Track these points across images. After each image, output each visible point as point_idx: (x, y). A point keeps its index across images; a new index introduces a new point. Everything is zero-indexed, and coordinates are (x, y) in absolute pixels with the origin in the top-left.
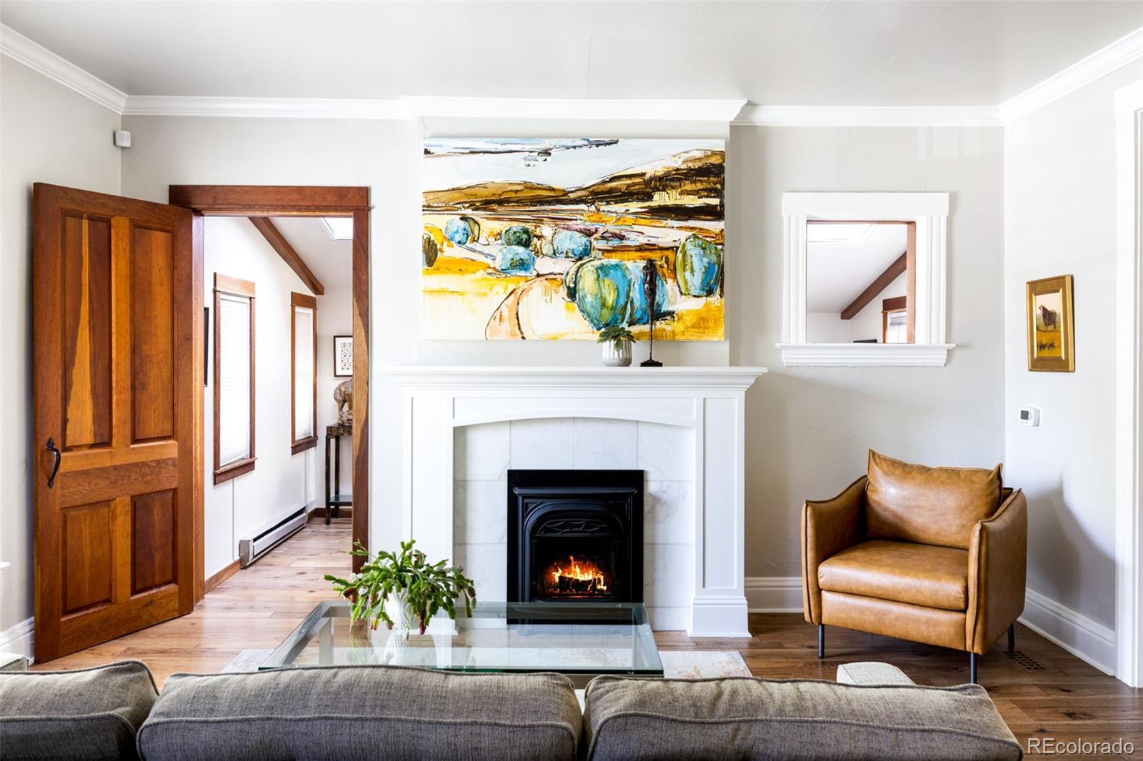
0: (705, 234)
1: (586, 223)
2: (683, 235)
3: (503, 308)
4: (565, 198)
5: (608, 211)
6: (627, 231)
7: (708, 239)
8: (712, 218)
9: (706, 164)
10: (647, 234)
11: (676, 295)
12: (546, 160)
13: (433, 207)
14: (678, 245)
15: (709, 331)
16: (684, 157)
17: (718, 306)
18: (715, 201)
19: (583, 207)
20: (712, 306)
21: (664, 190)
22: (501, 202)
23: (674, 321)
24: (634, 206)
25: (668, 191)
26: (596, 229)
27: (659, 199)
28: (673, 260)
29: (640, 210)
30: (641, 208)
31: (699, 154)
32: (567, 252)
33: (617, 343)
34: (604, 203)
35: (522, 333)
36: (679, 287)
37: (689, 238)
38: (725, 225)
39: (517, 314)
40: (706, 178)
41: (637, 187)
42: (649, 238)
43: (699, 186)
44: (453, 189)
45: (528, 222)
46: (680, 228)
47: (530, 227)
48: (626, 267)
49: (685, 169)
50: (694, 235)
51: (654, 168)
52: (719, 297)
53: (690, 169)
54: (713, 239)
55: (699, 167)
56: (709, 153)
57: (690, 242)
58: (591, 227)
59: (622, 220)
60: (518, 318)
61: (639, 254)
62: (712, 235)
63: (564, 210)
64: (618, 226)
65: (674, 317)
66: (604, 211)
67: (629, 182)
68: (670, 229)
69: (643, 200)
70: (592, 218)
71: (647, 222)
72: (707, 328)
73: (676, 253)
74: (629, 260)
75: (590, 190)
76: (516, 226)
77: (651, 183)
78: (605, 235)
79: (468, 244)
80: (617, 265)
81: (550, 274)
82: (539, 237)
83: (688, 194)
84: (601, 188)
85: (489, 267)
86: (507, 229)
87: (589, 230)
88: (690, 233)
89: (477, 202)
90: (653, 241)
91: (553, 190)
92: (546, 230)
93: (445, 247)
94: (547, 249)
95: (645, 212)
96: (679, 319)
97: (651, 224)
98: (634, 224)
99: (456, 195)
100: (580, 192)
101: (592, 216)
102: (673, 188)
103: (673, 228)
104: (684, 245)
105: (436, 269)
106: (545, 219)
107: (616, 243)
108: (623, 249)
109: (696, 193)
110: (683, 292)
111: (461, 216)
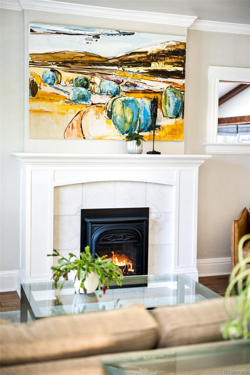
0: (176, 86)
1: (118, 77)
2: (165, 86)
3: (74, 122)
4: (107, 62)
5: (129, 71)
6: (138, 82)
7: (177, 88)
8: (179, 77)
9: (177, 49)
10: (148, 84)
11: (161, 117)
12: (97, 41)
13: (35, 63)
14: (163, 91)
15: (177, 136)
16: (167, 44)
17: (181, 123)
18: (181, 69)
19: (116, 68)
20: (178, 123)
21: (156, 61)
22: (73, 63)
23: (160, 130)
24: (142, 69)
25: (158, 62)
26: (123, 80)
27: (155, 66)
28: (160, 99)
29: (145, 71)
30: (145, 70)
31: (174, 43)
32: (107, 92)
33: (137, 142)
34: (127, 67)
35: (84, 135)
36: (163, 113)
37: (168, 88)
38: (185, 81)
39: (81, 125)
40: (177, 56)
41: (143, 59)
42: (149, 87)
43: (174, 60)
44: (47, 53)
45: (87, 75)
46: (164, 82)
47: (88, 77)
48: (137, 102)
49: (166, 51)
50: (170, 86)
51: (152, 49)
52: (182, 119)
53: (169, 51)
54: (179, 89)
55: (174, 50)
56: (179, 43)
57: (169, 89)
58: (120, 79)
59: (135, 76)
60: (81, 127)
61: (143, 95)
62: (179, 86)
63: (106, 69)
64: (133, 79)
65: (160, 128)
66: (127, 71)
67: (139, 56)
68: (159, 82)
69: (146, 66)
70: (121, 74)
71: (148, 78)
72: (176, 134)
73: (162, 95)
74: (139, 98)
75: (120, 59)
76: (81, 76)
77: (150, 57)
78: (127, 84)
79: (55, 85)
80: (133, 100)
81: (99, 103)
82: (93, 83)
83: (168, 64)
84: (125, 58)
85: (66, 99)
86: (76, 77)
87: (119, 81)
88: (169, 85)
89: (60, 61)
90: (151, 88)
91: (100, 57)
92: (97, 80)
93: (42, 87)
94: (97, 90)
95: (147, 72)
96: (162, 130)
97: (150, 79)
98: (141, 79)
99: (48, 57)
100: (114, 59)
101: (120, 73)
102: (161, 60)
103: (160, 81)
104: (166, 91)
105: (37, 98)
106: (96, 73)
107: (132, 88)
108: (136, 92)
109: (172, 64)
110: (165, 116)
111: (50, 69)
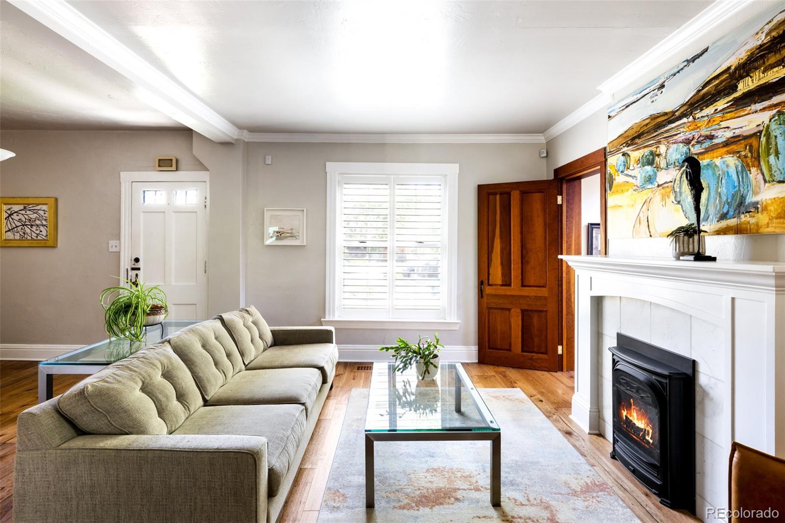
1: (687, 134)
2: (767, 116)
3: (641, 215)
4: (674, 117)
5: (702, 117)
6: (715, 130)
10: (732, 127)
11: (760, 184)
12: (662, 92)
13: (612, 151)
14: (761, 129)
16: (767, 28)
19: (685, 120)
21: (748, 75)
22: (639, 136)
23: (758, 212)
24: (721, 104)
25: (752, 74)
26: (693, 135)
27: (744, 87)
28: (758, 146)
29: (726, 106)
30: (727, 103)
31: (783, 16)
32: (675, 163)
34: (699, 111)
35: (650, 232)
36: (763, 175)
37: (773, 117)
39: (648, 218)
41: (724, 84)
42: (734, 131)
44: (619, 136)
45: (653, 146)
46: (764, 109)
47: (653, 149)
48: (716, 165)
49: (768, 42)
50: (778, 112)
51: (738, 57)
53: (774, 39)
57: (775, 121)
58: (690, 136)
59: (712, 120)
60: (648, 221)
61: (725, 149)
63: (673, 128)
64: (709, 127)
65: (758, 208)
66: (698, 118)
67: (717, 82)
68: (754, 114)
69: (729, 94)
70: (691, 128)
71: (732, 115)
73: (760, 138)
74: (717, 157)
75: (689, 103)
76: (646, 151)
77: (736, 73)
78: (699, 139)
79: (625, 172)
80: (708, 165)
81: (666, 183)
82: (659, 155)
83: (774, 67)
84: (696, 98)
85: (635, 186)
86: (642, 155)
87: (688, 139)
88: (775, 111)
89: (628, 141)
90: (738, 132)
91: (666, 114)
92: (662, 149)
93: (617, 178)
94: (663, 164)
95: (731, 105)
96: (763, 210)
97: (736, 116)
98: (721, 121)
99: (620, 140)
100: (682, 108)
101: (690, 126)
102: (757, 68)
103: (756, 112)
104: (768, 127)
105: (613, 192)
106: (661, 140)
107: (707, 144)
108: (713, 148)
109: (780, 62)
110: (767, 179)
111: (622, 153)
